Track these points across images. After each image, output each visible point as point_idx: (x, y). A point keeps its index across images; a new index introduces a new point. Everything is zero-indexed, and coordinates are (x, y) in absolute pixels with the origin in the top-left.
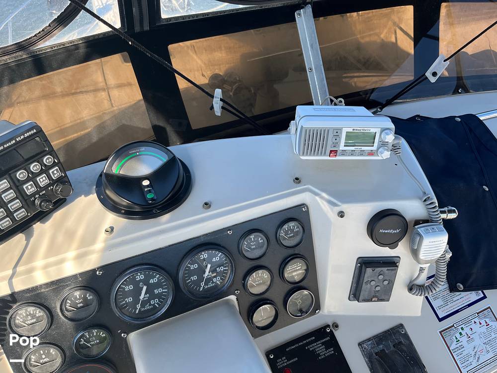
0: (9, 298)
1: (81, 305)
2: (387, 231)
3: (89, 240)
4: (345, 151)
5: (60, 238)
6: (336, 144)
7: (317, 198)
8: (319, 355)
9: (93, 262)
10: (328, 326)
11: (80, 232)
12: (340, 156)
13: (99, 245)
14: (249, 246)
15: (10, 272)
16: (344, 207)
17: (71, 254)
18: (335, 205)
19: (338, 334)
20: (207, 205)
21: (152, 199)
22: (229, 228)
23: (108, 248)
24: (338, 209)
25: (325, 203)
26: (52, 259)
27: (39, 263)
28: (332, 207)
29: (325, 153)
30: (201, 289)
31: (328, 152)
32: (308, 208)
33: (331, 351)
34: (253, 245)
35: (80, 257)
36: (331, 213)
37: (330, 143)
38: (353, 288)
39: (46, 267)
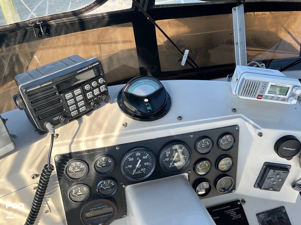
0: (68, 156)
1: (105, 165)
2: (287, 149)
3: (111, 129)
4: (268, 96)
5: (94, 127)
6: (263, 92)
7: (246, 123)
8: (232, 217)
9: (113, 142)
10: (239, 201)
11: (105, 125)
12: (263, 99)
13: (116, 133)
14: (201, 146)
15: (70, 141)
16: (263, 130)
17: (101, 136)
18: (257, 128)
19: (245, 206)
20: (180, 118)
21: (150, 110)
22: (191, 134)
23: (121, 135)
24: (259, 131)
25: (251, 126)
26: (90, 137)
27: (83, 138)
28: (255, 129)
29: (255, 96)
30: (170, 166)
31: (257, 96)
32: (239, 128)
33: (240, 216)
34: (203, 146)
35: (105, 138)
36: (254, 133)
37: (259, 90)
38: (258, 180)
39: (87, 141)
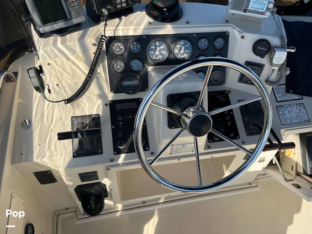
2: (261, 48)
3: (139, 24)
4: (251, 10)
5: (128, 23)
6: (247, 6)
7: (234, 30)
8: (220, 100)
9: (139, 32)
11: (135, 22)
12: (248, 12)
13: (142, 27)
14: (201, 44)
16: (245, 34)
17: (132, 27)
18: (241, 32)
19: (230, 95)
20: (188, 23)
21: (167, 15)
22: (195, 34)
23: (145, 29)
24: (241, 35)
25: (237, 32)
26: (125, 28)
27: (120, 27)
28: (239, 33)
29: (242, 10)
30: (179, 57)
31: (243, 9)
32: (229, 34)
34: (203, 43)
35: (135, 30)
36: (238, 35)
37: (245, 5)
38: (241, 77)
39: (123, 30)
